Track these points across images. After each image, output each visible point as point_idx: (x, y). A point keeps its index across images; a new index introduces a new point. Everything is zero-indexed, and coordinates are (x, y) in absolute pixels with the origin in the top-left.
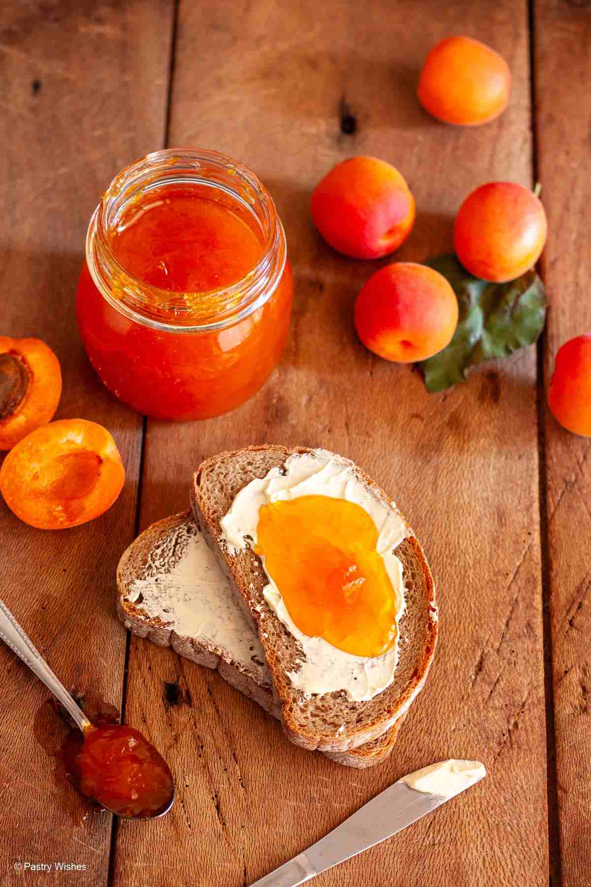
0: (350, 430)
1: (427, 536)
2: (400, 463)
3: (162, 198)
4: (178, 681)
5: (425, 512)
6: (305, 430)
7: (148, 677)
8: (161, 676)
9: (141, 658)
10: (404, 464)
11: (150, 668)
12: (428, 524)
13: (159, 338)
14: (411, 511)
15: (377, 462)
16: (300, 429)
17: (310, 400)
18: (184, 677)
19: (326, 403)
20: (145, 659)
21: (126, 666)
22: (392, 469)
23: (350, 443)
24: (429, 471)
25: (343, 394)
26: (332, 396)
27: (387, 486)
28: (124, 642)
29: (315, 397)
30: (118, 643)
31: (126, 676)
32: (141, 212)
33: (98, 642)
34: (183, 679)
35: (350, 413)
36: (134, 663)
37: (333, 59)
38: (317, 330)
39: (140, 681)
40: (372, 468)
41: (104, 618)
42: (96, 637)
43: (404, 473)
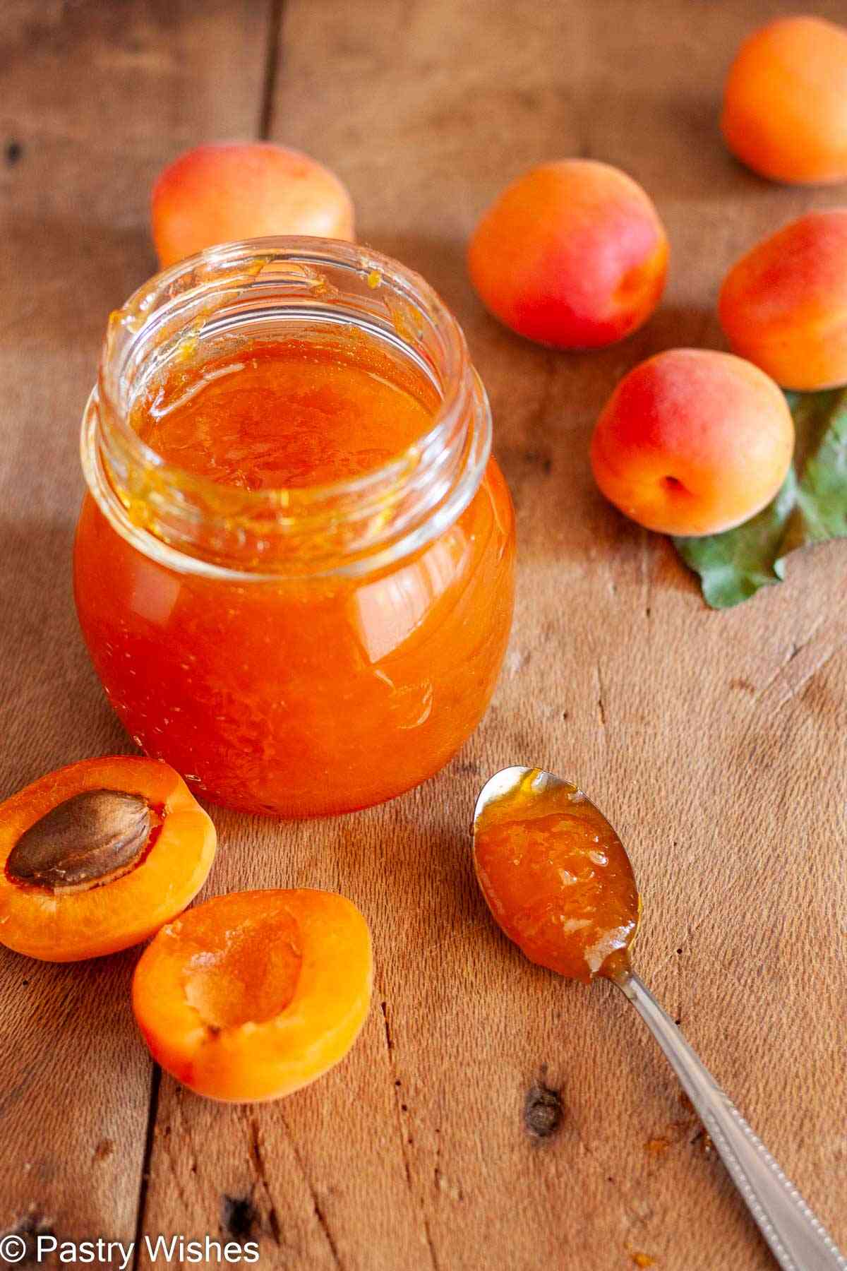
0: (606, 713)
1: (769, 905)
2: (709, 771)
3: (245, 358)
4: (252, 1192)
5: (763, 860)
6: (517, 716)
7: (191, 1187)
8: (217, 1183)
9: (177, 1147)
10: (717, 774)
11: (194, 1169)
12: (769, 881)
13: (232, 612)
14: (734, 858)
15: (663, 770)
16: (509, 716)
17: (527, 660)
18: (266, 1185)
19: (558, 666)
20: (185, 1150)
21: (146, 1169)
22: (694, 782)
23: (608, 737)
24: (768, 783)
25: (592, 651)
26: (569, 656)
27: (685, 812)
28: (144, 1120)
29: (536, 656)
30: (130, 1121)
31: (145, 1186)
32: (201, 384)
33: (89, 1119)
34: (263, 1189)
35: (607, 682)
36: (162, 1160)
37: (564, 94)
38: (539, 539)
39: (173, 1193)
40: (653, 781)
41: (102, 1071)
42: (84, 1109)
43: (718, 790)
